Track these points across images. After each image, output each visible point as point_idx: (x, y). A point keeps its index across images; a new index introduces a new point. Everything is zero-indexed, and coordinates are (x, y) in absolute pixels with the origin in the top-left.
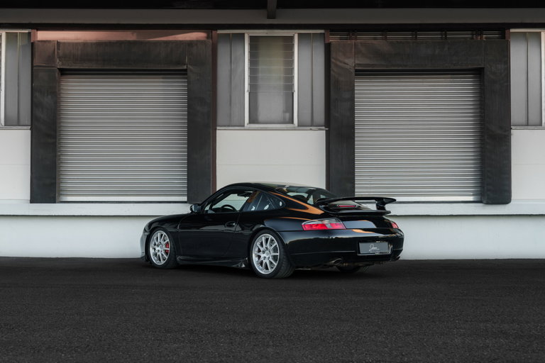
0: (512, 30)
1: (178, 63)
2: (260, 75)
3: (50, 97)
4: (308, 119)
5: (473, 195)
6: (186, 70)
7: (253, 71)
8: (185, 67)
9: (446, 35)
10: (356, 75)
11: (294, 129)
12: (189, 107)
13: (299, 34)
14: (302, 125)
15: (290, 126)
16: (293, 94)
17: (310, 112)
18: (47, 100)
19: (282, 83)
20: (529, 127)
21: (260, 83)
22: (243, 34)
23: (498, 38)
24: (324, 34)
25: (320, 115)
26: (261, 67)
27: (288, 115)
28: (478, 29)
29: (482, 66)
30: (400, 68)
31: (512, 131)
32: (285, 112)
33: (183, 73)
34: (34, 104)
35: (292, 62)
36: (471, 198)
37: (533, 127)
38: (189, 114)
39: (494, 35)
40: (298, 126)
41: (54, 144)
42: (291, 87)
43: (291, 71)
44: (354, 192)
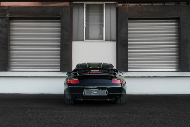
1: (57, 15)
2: (90, 20)
3: (5, 28)
4: (109, 38)
5: (176, 68)
6: (60, 18)
7: (87, 18)
8: (60, 17)
9: (165, 4)
10: (129, 20)
11: (104, 42)
12: (61, 33)
13: (106, 3)
14: (107, 40)
16: (103, 27)
17: (110, 35)
18: (4, 30)
19: (99, 23)
21: (90, 23)
22: (83, 4)
23: (186, 5)
24: (116, 3)
25: (114, 36)
26: (90, 17)
27: (101, 36)
29: (180, 16)
32: (100, 35)
33: (58, 19)
35: (103, 15)
36: (175, 70)
38: (61, 36)
41: (7, 47)
42: (102, 25)
43: (102, 18)
44: (128, 67)
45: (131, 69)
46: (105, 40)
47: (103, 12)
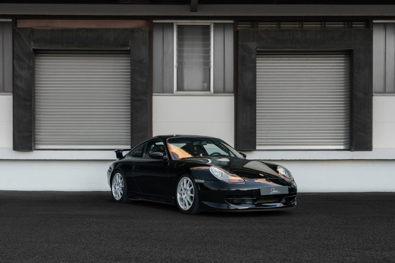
0: (374, 21)
1: (124, 45)
2: (185, 54)
3: (26, 70)
4: (221, 87)
5: (344, 145)
6: (129, 51)
7: (180, 51)
8: (129, 48)
9: (325, 25)
10: (257, 55)
11: (211, 95)
12: (132, 78)
13: (215, 24)
14: (216, 92)
15: (207, 93)
16: (210, 68)
17: (223, 82)
18: (24, 73)
19: (201, 61)
20: (386, 94)
21: (185, 60)
22: (173, 23)
23: (364, 27)
24: (233, 23)
25: (230, 84)
26: (185, 49)
27: (206, 85)
28: (349, 20)
29: (352, 49)
30: (291, 50)
31: (373, 97)
32: (204, 82)
33: (127, 53)
34: (15, 76)
35: (209, 45)
36: (342, 147)
37: (388, 94)
38: (132, 84)
39: (361, 25)
40: (214, 93)
41: (30, 106)
42: (207, 64)
43: (208, 51)
44: (255, 142)
45: (261, 145)
46: (214, 92)
47: (208, 39)
